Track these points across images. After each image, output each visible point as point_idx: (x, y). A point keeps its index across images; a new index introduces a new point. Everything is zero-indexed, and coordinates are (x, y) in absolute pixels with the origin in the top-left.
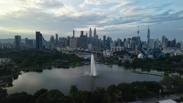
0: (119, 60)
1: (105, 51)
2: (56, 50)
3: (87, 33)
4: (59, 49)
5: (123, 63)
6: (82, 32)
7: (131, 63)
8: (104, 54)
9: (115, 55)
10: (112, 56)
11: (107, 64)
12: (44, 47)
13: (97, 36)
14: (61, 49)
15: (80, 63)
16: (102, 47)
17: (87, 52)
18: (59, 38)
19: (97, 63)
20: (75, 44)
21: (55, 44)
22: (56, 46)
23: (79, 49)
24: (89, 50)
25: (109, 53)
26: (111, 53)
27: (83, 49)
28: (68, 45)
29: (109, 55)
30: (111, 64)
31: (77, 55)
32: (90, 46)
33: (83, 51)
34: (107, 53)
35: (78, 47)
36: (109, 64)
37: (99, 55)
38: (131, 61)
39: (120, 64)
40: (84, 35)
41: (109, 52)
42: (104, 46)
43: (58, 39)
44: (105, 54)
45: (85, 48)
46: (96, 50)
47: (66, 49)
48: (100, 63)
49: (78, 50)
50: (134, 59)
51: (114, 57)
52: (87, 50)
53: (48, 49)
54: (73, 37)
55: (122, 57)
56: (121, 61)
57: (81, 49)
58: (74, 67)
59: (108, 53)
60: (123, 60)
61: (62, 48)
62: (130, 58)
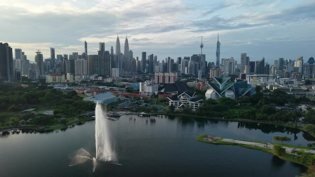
0: (170, 103)
1: (142, 85)
2: (43, 81)
3: (112, 47)
4: (49, 79)
5: (178, 112)
6: (102, 45)
7: (194, 110)
8: (140, 91)
9: (163, 91)
10: (156, 93)
11: (144, 116)
12: (19, 74)
13: (131, 52)
14: (54, 79)
15: (83, 117)
16: (140, 72)
17: (108, 85)
19: (124, 114)
20: (85, 67)
21: (49, 68)
22: (50, 71)
23: (92, 78)
24: (114, 81)
25: (151, 88)
26: (153, 89)
27: (100, 78)
28: (72, 72)
29: (151, 91)
30: (152, 115)
31: (83, 93)
32: (116, 72)
33: (100, 83)
34: (146, 89)
35: (92, 73)
36: (149, 116)
37: (131, 92)
38: (194, 105)
39: (171, 115)
40: (105, 50)
41: (150, 85)
42: (144, 70)
43: (56, 57)
44: (142, 90)
45: (104, 77)
46: (127, 79)
47: (66, 78)
48: (129, 112)
49: (91, 81)
50: (200, 102)
51: (160, 97)
52: (109, 80)
53: (29, 78)
54: (85, 55)
55: (175, 98)
56: (172, 107)
57: (97, 77)
58: (64, 129)
59: (148, 87)
60: (178, 104)
61: (57, 77)
62: (192, 100)
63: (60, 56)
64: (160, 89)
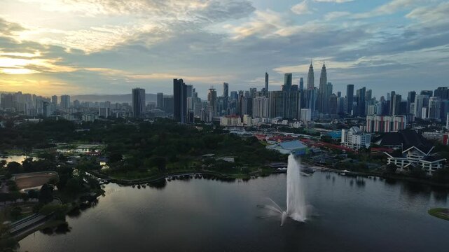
0: (389, 162)
1: (346, 133)
2: (217, 123)
3: (302, 79)
4: (224, 121)
5: (401, 174)
6: (289, 77)
7: (430, 174)
8: (343, 141)
9: (379, 143)
10: (368, 145)
11: (347, 175)
12: (192, 115)
13: (330, 85)
14: (229, 122)
15: (267, 168)
16: (342, 115)
17: (296, 131)
18: (232, 93)
19: (318, 170)
20: (265, 108)
21: (221, 108)
22: (223, 111)
23: (275, 121)
24: (303, 126)
25: (359, 137)
26: (363, 140)
27: (285, 122)
28: (250, 113)
29: (359, 142)
30: (360, 176)
31: (265, 140)
32: (306, 114)
33: (284, 129)
34: (352, 138)
35: (273, 115)
36: (355, 176)
37: (329, 142)
38: (430, 167)
39: (391, 177)
40: (292, 84)
41: (358, 134)
42: (349, 111)
43: (229, 95)
44: (346, 140)
45: (290, 120)
46: (323, 124)
47: (242, 121)
48: (325, 169)
49: (273, 125)
50: (440, 163)
51: (374, 152)
52: (297, 125)
53: (201, 120)
54: (265, 92)
55: (398, 154)
56: (393, 167)
57: (280, 121)
58: (246, 180)
59: (354, 136)
60: (403, 163)
61: (233, 120)
62: (427, 159)
63: (234, 94)
64: (374, 140)
